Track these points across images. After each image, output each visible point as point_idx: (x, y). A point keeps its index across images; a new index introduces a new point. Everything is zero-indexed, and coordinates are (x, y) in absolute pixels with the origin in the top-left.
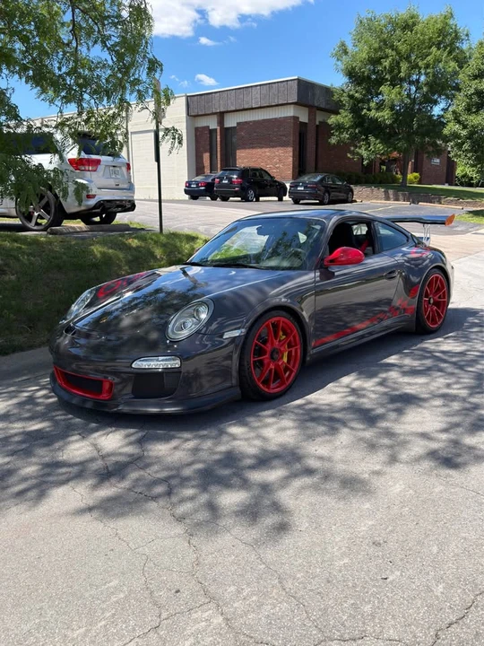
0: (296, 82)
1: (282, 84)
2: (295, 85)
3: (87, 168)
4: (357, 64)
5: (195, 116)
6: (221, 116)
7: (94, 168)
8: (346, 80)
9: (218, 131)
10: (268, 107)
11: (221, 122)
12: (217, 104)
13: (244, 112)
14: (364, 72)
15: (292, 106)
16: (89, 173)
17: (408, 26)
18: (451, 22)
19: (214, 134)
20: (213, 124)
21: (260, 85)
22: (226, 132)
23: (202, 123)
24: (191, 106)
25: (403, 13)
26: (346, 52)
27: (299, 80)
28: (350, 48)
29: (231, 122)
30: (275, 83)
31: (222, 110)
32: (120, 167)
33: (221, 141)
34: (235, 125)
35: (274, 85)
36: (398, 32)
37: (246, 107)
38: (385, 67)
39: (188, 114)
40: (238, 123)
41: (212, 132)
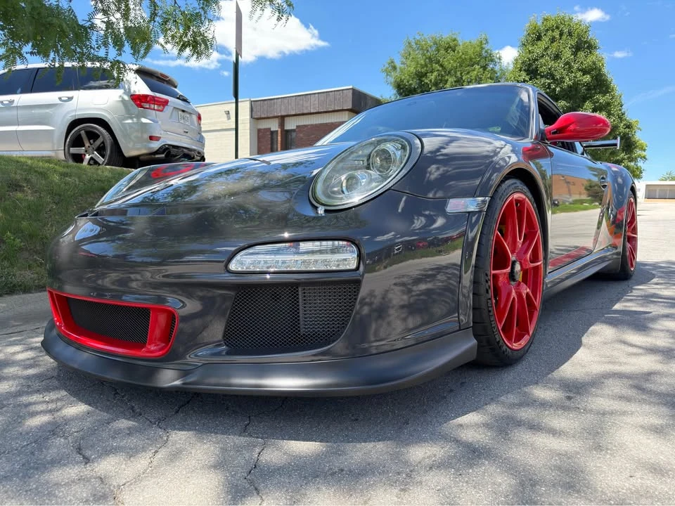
0: (351, 91)
1: (338, 93)
2: (350, 93)
3: (152, 106)
4: (405, 77)
5: (258, 119)
6: (282, 119)
7: (161, 108)
8: (395, 91)
9: (279, 132)
10: (326, 112)
11: (282, 125)
12: (279, 109)
13: (302, 117)
14: (411, 84)
15: (347, 112)
16: (154, 112)
17: (450, 48)
18: (486, 47)
19: (275, 136)
20: (274, 126)
21: (318, 93)
22: (286, 133)
23: (264, 125)
24: (254, 110)
25: (446, 36)
26: (394, 68)
27: (353, 90)
28: (398, 65)
29: (291, 125)
30: (332, 91)
31: (283, 114)
32: (190, 114)
33: (281, 141)
34: (295, 128)
35: (331, 93)
36: (442, 52)
37: (305, 112)
38: (431, 81)
39: (252, 117)
40: (297, 126)
41: (273, 133)
